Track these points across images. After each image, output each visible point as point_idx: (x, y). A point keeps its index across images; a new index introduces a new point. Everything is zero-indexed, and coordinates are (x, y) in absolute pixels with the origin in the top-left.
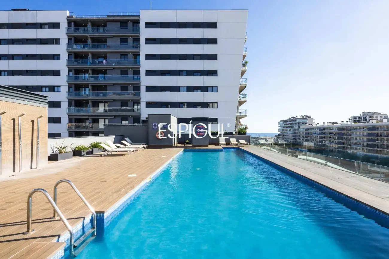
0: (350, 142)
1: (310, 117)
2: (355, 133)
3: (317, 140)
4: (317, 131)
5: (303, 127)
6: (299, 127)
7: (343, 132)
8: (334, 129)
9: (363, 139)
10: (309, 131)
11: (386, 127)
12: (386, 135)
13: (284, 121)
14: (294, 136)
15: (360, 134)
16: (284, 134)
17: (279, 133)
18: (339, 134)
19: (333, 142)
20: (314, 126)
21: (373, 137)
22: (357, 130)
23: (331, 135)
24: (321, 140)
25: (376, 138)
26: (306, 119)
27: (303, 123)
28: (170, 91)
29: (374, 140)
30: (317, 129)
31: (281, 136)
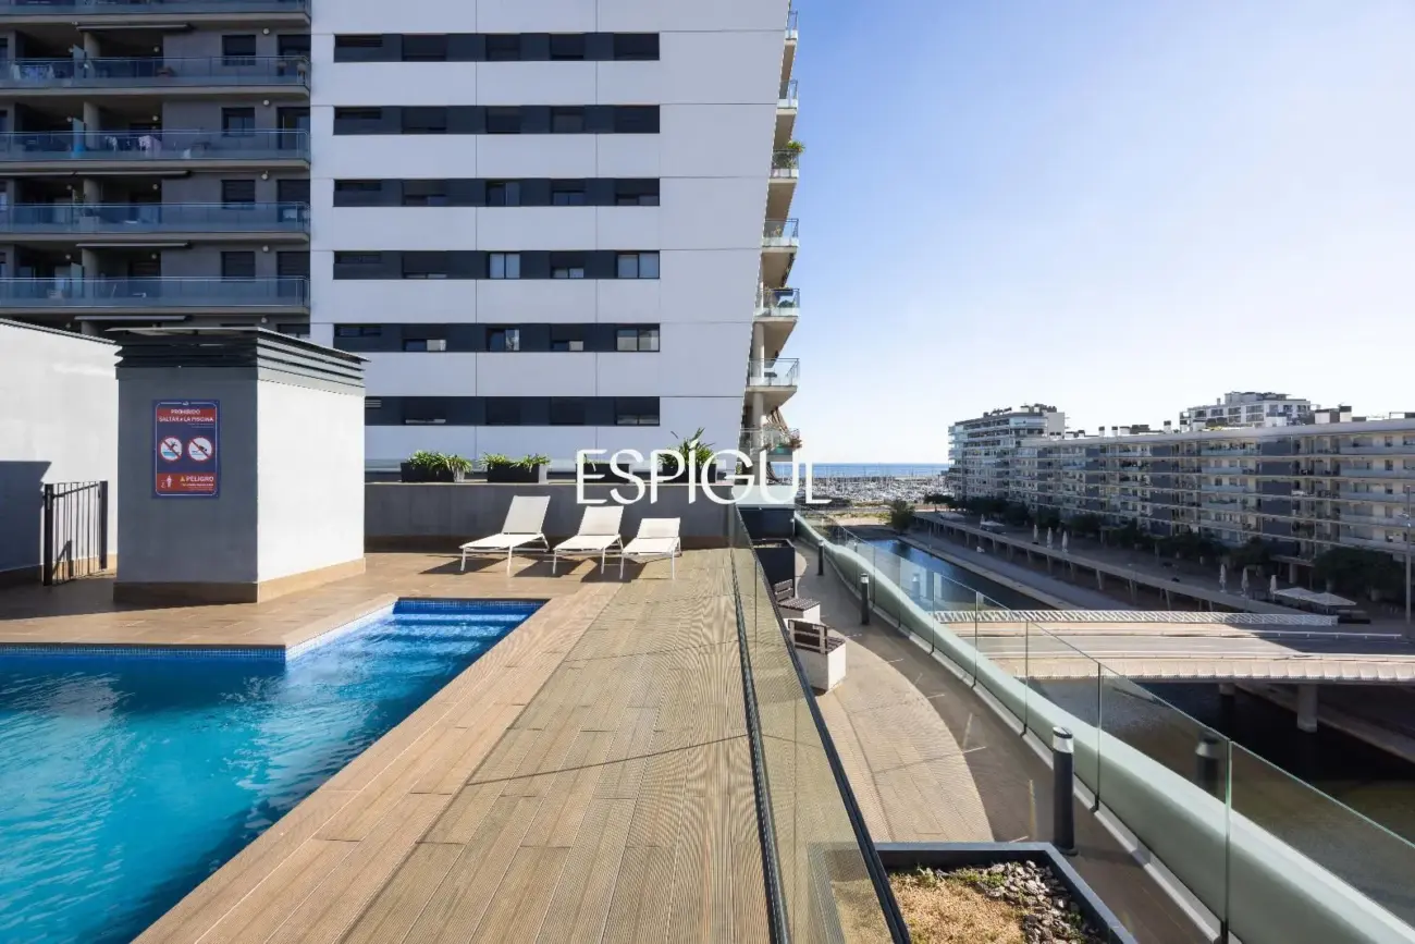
0: (1195, 495)
1: (1053, 410)
2: (1212, 464)
3: (1077, 489)
4: (1080, 457)
5: (1033, 443)
6: (1018, 443)
7: (1171, 459)
8: (1139, 449)
9: (1244, 483)
10: (1053, 457)
11: (1327, 440)
12: (1329, 468)
13: (969, 424)
14: (999, 475)
15: (1231, 466)
16: (970, 466)
17: (953, 462)
18: (1156, 466)
19: (1135, 493)
20: (1070, 438)
21: (1279, 478)
22: (1221, 452)
23: (1126, 468)
24: (1091, 486)
25: (1293, 478)
26: (1040, 415)
27: (1031, 431)
28: (444, 276)
29: (1286, 488)
30: (1077, 450)
31: (958, 475)
